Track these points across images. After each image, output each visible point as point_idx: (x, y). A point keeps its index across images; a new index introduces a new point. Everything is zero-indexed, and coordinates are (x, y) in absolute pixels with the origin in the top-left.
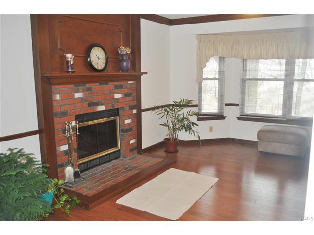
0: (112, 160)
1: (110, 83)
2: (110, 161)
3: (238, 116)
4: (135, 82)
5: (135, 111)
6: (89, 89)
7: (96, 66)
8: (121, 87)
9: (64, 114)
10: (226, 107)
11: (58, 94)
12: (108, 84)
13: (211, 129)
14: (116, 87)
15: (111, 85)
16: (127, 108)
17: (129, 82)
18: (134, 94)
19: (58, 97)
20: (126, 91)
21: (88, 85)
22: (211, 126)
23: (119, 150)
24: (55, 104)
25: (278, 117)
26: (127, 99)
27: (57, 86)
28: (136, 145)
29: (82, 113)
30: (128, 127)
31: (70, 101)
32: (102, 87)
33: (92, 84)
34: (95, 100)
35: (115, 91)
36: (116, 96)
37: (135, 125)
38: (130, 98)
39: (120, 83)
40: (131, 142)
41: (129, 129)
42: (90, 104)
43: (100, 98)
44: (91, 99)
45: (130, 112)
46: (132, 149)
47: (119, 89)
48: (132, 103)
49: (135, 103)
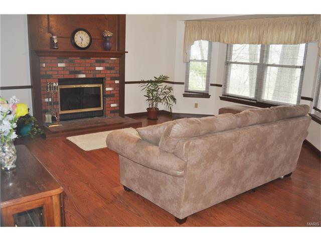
0: (95, 117)
1: (92, 58)
2: (93, 117)
3: (221, 96)
4: (118, 59)
5: (117, 82)
6: (72, 61)
7: (80, 45)
8: (103, 62)
9: (49, 77)
10: (211, 87)
11: (44, 63)
12: (89, 58)
13: (196, 105)
14: (97, 61)
15: (93, 60)
16: (109, 79)
17: (111, 59)
18: (117, 68)
19: (44, 65)
20: (108, 65)
21: (70, 58)
22: (197, 103)
23: (102, 111)
24: (42, 69)
25: (250, 99)
26: (109, 72)
27: (44, 58)
28: (118, 108)
29: (65, 77)
30: (109, 93)
31: (54, 69)
32: (83, 61)
33: (74, 58)
34: (77, 69)
35: (96, 64)
36: (97, 68)
37: (116, 93)
38: (112, 71)
39: (102, 59)
40: (112, 105)
41: (111, 95)
42: (71, 72)
43: (81, 69)
44: (72, 69)
45: (112, 82)
46: (113, 111)
47: (100, 63)
48: (114, 75)
49: (117, 75)
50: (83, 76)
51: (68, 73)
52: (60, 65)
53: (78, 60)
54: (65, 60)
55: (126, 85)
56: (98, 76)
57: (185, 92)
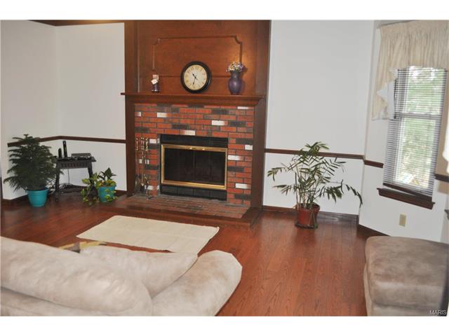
0: (213, 198)
1: (206, 107)
2: (211, 198)
4: (253, 108)
5: (249, 147)
6: (176, 110)
7: (191, 87)
8: (225, 112)
9: (145, 130)
11: (140, 111)
12: (202, 107)
13: (403, 220)
14: (214, 112)
15: (207, 109)
16: (234, 141)
17: (239, 108)
18: (250, 124)
19: (140, 114)
20: (232, 118)
21: (174, 106)
22: (404, 214)
23: (226, 192)
24: (136, 119)
26: (234, 129)
27: (140, 104)
28: (249, 193)
29: (166, 133)
30: (233, 165)
31: (152, 120)
32: (192, 110)
33: (179, 106)
34: (182, 122)
35: (213, 116)
36: (214, 123)
37: (247, 165)
38: (240, 129)
39: (223, 107)
40: (238, 186)
41: (235, 168)
42: (175, 127)
43: (188, 122)
44: (176, 121)
45: (239, 147)
46: (240, 195)
47: (220, 114)
48: (243, 136)
49: (250, 136)
50: (192, 133)
51: (169, 126)
52: (160, 115)
53: (183, 109)
54: (166, 109)
55: (267, 155)
56: (214, 135)
57: (384, 184)
